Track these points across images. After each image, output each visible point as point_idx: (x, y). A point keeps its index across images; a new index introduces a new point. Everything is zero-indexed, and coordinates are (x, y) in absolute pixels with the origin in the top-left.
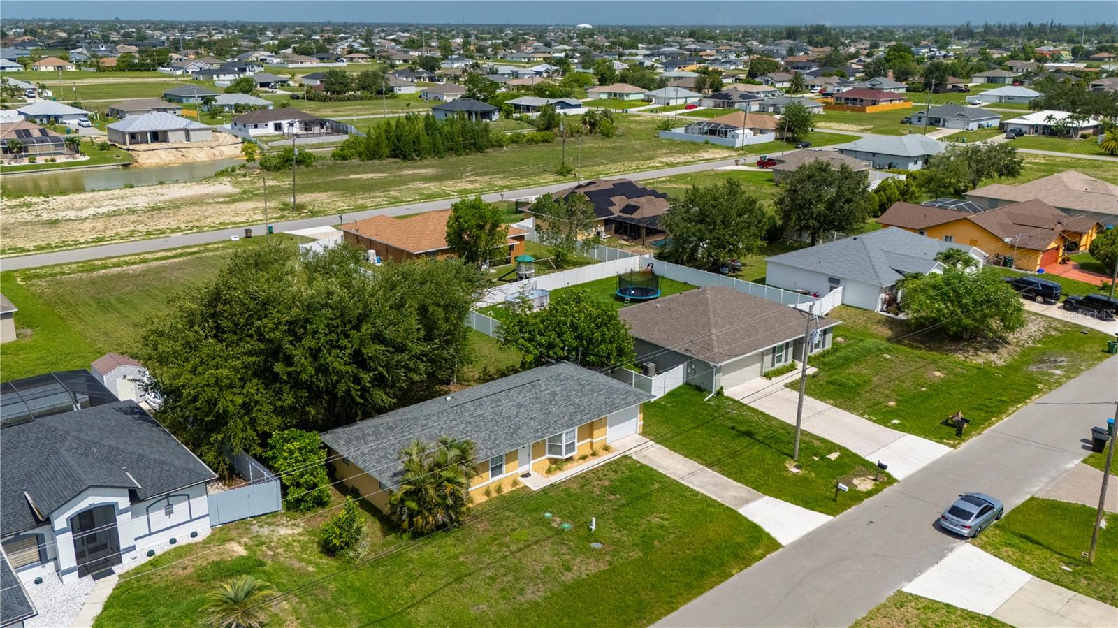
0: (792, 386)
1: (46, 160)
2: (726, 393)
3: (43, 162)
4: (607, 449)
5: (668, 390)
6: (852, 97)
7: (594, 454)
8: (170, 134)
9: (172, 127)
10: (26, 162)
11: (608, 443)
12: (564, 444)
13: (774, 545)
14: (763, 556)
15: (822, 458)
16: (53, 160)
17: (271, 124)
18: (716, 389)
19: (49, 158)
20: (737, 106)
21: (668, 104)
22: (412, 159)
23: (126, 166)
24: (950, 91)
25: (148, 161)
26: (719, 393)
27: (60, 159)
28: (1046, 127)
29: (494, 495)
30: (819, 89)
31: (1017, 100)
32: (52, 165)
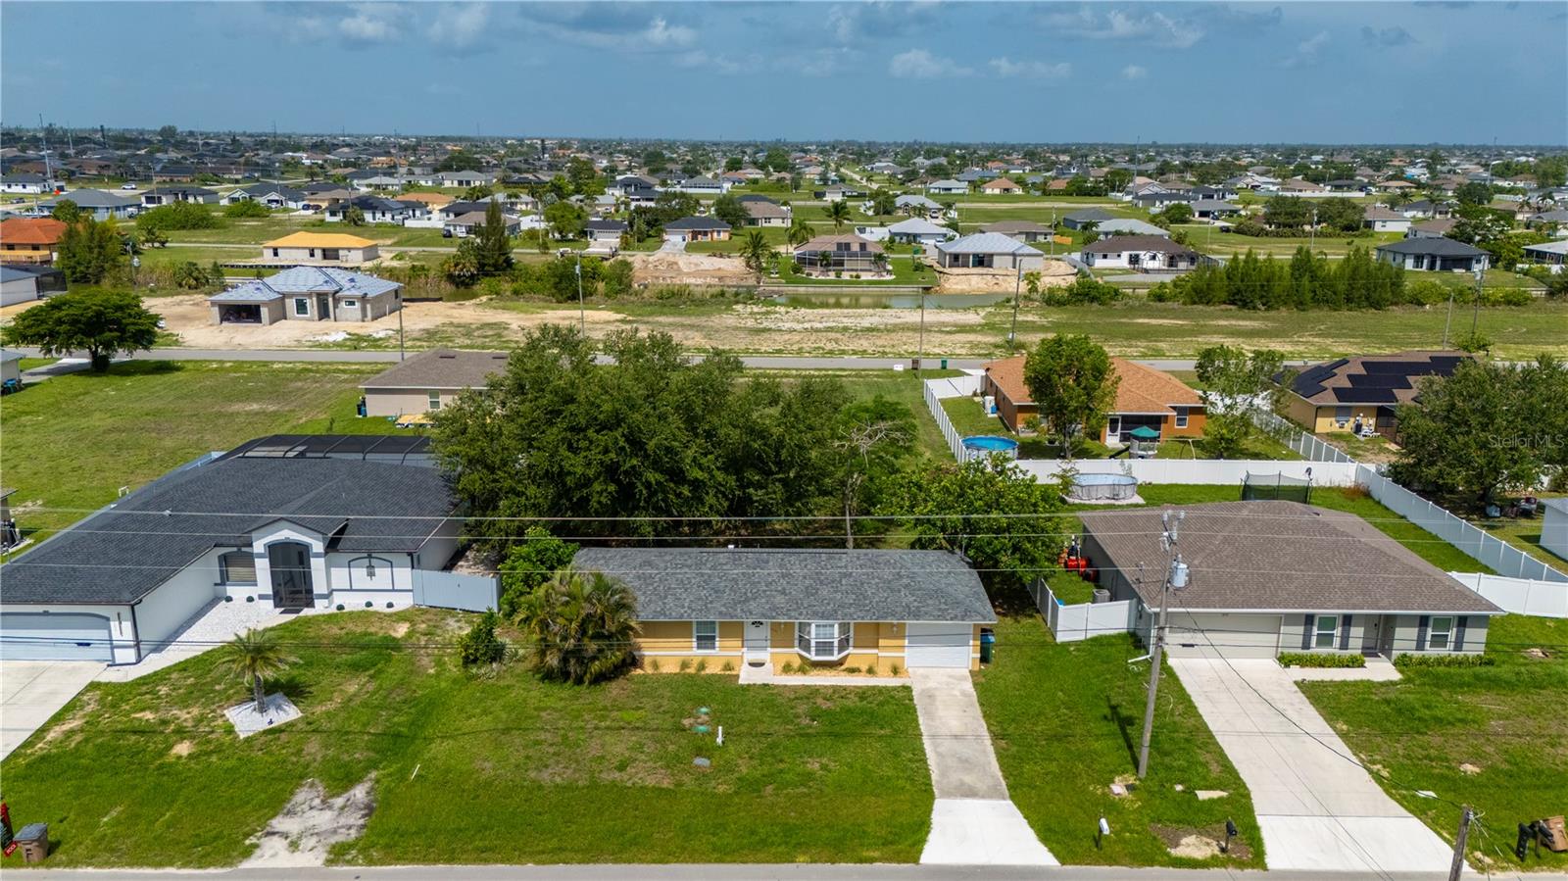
0: (1304, 686)
1: (851, 276)
3: (848, 278)
4: (895, 671)
7: (871, 671)
8: (995, 258)
9: (999, 251)
10: (832, 276)
11: (903, 664)
12: (813, 639)
15: (1190, 791)
16: (858, 277)
17: (1125, 255)
19: (854, 274)
22: (1255, 308)
23: (927, 289)
25: (954, 287)
27: (865, 276)
29: (692, 670)
32: (856, 281)
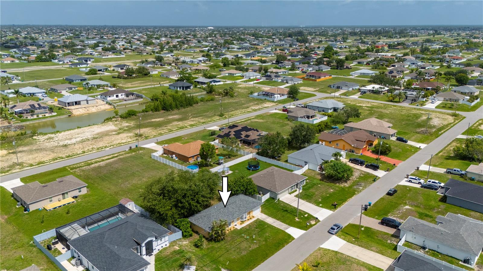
0: (296, 196)
1: (42, 116)
2: (280, 199)
3: (41, 116)
4: (253, 217)
5: (266, 199)
6: (312, 75)
7: (251, 219)
8: (81, 102)
9: (82, 100)
10: (35, 117)
11: (254, 216)
12: (244, 217)
13: (293, 239)
14: (291, 241)
15: (304, 216)
16: (45, 115)
17: (115, 95)
18: (278, 199)
19: (43, 115)
20: (273, 80)
21: (250, 78)
22: (170, 111)
23: (70, 116)
24: (345, 69)
25: (76, 113)
26: (279, 200)
27: (47, 115)
28: (373, 91)
29: (230, 231)
30: (301, 69)
31: (366, 74)
32: (45, 117)
